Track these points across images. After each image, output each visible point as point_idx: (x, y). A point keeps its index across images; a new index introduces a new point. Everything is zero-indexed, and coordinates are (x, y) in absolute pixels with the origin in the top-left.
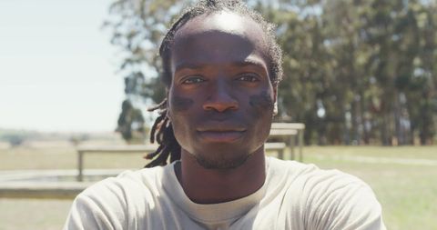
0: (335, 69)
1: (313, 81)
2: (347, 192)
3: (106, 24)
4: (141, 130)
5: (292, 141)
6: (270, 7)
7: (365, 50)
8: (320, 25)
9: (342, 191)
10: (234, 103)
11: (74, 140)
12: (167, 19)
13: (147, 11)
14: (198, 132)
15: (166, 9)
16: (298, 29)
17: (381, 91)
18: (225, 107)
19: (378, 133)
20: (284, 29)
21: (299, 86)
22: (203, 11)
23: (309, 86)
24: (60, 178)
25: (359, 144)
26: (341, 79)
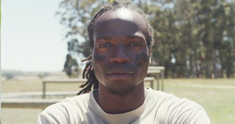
0: (181, 37)
1: (169, 44)
2: (192, 113)
3: (58, 13)
4: (77, 70)
5: (158, 76)
6: (146, 4)
7: (197, 27)
8: (173, 13)
9: (189, 112)
10: (127, 58)
11: (41, 76)
12: (91, 10)
13: (80, 6)
14: (108, 74)
15: (90, 5)
16: (161, 16)
17: (206, 49)
18: (123, 61)
19: (204, 72)
20: (153, 15)
21: (162, 46)
22: (111, 8)
23: (167, 46)
24: (33, 96)
25: (194, 78)
26: (184, 42)
